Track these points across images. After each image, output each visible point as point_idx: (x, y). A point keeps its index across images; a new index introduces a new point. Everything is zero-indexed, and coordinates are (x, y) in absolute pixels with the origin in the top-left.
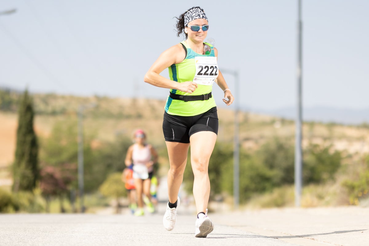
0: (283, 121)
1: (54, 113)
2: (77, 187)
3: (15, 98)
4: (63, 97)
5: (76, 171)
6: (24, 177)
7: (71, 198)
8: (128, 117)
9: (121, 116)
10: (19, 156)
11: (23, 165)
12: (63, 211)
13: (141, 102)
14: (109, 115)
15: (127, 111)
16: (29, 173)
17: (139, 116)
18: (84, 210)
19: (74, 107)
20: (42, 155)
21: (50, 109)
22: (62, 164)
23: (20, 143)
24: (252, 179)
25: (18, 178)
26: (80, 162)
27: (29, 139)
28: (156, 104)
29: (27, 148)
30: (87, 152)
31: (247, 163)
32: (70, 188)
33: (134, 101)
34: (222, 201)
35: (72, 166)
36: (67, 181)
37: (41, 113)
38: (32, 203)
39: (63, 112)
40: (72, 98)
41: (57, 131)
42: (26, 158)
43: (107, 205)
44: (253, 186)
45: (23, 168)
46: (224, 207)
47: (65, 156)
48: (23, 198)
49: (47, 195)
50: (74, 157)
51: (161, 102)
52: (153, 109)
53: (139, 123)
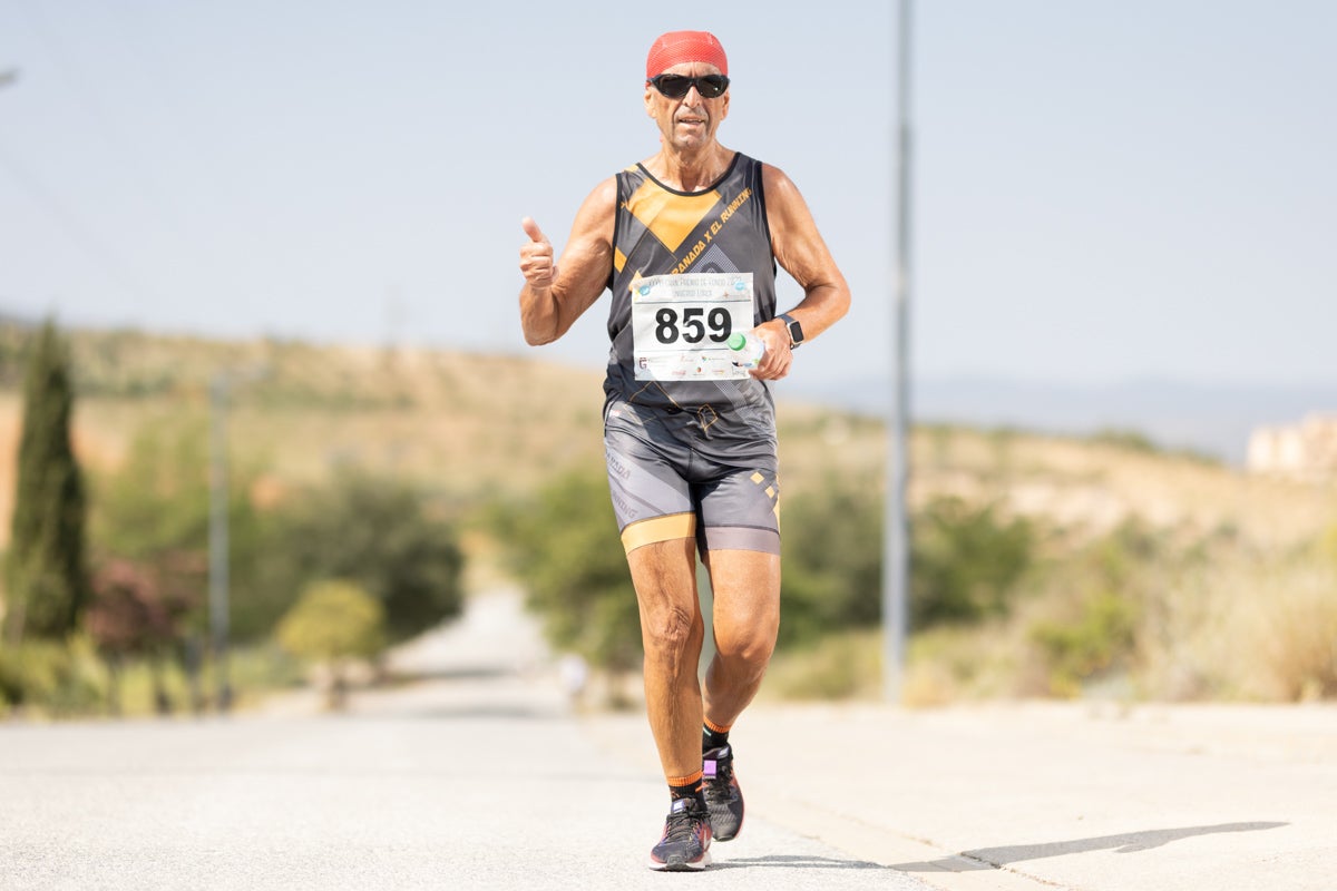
0: (857, 423)
1: (136, 391)
2: (206, 627)
3: (13, 343)
4: (166, 343)
5: (203, 577)
6: (39, 594)
7: (189, 661)
8: (369, 405)
9: (345, 401)
10: (26, 527)
11: (38, 557)
12: (163, 704)
13: (411, 359)
14: (309, 399)
15: (367, 387)
16: (56, 584)
17: (404, 402)
18: (226, 700)
19: (199, 371)
20: (98, 526)
21: (122, 377)
22: (159, 556)
23: (29, 490)
25: (22, 601)
26: (217, 551)
27: (56, 476)
28: (458, 367)
29: (50, 505)
30: (241, 516)
32: (187, 630)
33: (389, 358)
35: (193, 562)
36: (177, 609)
37: (97, 391)
38: (64, 678)
39: (165, 387)
40: (193, 345)
41: (145, 450)
42: (47, 536)
43: (299, 683)
45: (38, 569)
47: (169, 531)
48: (37, 662)
49: (113, 652)
50: (197, 535)
51: (476, 358)
52: (447, 381)
53: (404, 425)
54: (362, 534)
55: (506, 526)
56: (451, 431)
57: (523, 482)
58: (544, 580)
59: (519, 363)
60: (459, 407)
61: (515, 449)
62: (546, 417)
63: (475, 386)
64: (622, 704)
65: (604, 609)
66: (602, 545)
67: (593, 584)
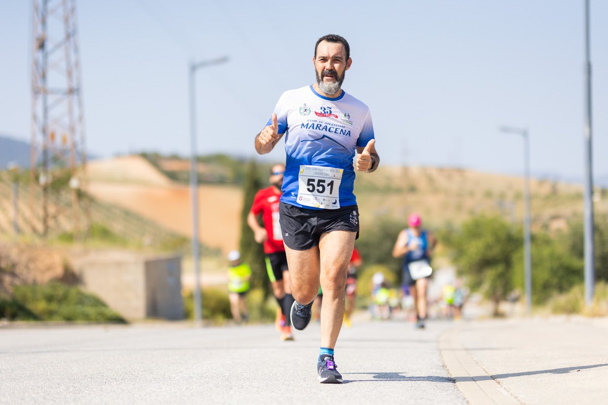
8: (398, 191)
9: (388, 189)
13: (415, 171)
14: (373, 189)
15: (397, 183)
17: (413, 189)
23: (246, 229)
24: (554, 272)
28: (435, 173)
31: (546, 251)
33: (406, 170)
34: (516, 300)
44: (555, 281)
46: (519, 308)
51: (441, 170)
52: (431, 180)
53: (411, 198)
56: (432, 201)
57: (461, 220)
58: (464, 262)
59: (460, 171)
60: (435, 190)
61: (459, 208)
62: (472, 194)
63: (442, 181)
64: (497, 315)
65: (490, 274)
66: (489, 247)
67: (485, 263)
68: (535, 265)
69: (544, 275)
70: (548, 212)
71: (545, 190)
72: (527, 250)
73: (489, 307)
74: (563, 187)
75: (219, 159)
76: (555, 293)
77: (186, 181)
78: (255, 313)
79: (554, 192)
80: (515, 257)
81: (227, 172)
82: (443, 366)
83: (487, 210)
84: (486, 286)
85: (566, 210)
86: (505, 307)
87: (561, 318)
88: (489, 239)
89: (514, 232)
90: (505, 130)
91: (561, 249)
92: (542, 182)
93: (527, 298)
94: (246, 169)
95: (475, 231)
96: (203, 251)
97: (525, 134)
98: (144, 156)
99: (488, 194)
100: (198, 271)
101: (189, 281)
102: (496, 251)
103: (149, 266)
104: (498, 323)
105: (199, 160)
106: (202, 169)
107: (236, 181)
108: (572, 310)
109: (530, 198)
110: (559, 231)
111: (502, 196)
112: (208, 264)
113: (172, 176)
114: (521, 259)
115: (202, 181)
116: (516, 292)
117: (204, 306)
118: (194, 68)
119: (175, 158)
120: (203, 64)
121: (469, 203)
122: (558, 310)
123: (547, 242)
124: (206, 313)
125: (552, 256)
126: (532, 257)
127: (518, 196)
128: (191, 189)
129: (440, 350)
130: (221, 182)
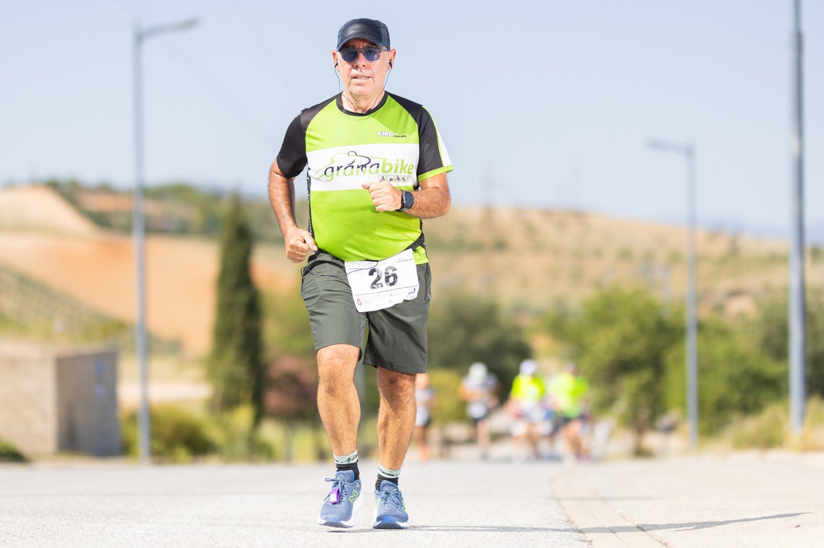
8: (476, 248)
9: (459, 245)
10: (223, 334)
11: (230, 354)
12: (321, 455)
13: (504, 214)
15: (474, 234)
17: (500, 246)
23: (225, 308)
24: (733, 382)
25: (221, 384)
27: (242, 297)
28: (536, 219)
29: (238, 318)
31: (720, 348)
33: (489, 212)
34: (670, 429)
42: (237, 339)
44: (736, 397)
46: (675, 442)
51: (548, 213)
52: (530, 230)
53: (499, 260)
54: (459, 335)
55: (558, 326)
56: (532, 264)
57: (578, 298)
58: (586, 363)
59: (579, 215)
60: (538, 247)
61: (577, 276)
62: (598, 254)
63: (549, 232)
64: (641, 453)
65: (629, 385)
66: (627, 340)
67: (621, 367)
68: (703, 370)
69: (718, 388)
70: (725, 284)
71: (720, 247)
72: (691, 345)
73: (626, 440)
74: (748, 244)
75: (179, 192)
76: (735, 417)
77: (127, 229)
78: (241, 446)
79: (734, 252)
80: (669, 358)
81: (193, 215)
82: (567, 522)
83: (624, 279)
84: (622, 406)
85: (753, 281)
86: (652, 440)
87: (751, 457)
88: (628, 327)
89: (668, 315)
90: (657, 145)
91: (747, 345)
92: (714, 235)
93: (690, 426)
94: (225, 208)
95: (603, 314)
96: (152, 346)
97: (689, 152)
98: (54, 186)
99: (626, 255)
100: (145, 378)
101: (129, 394)
102: (638, 348)
103: (64, 365)
104: (641, 465)
105: (147, 193)
106: (152, 208)
107: (208, 229)
108: (769, 441)
109: (697, 259)
110: (741, 315)
111: (649, 257)
112: (161, 366)
113: (100, 220)
114: (680, 360)
115: (152, 229)
116: (672, 416)
117: (154, 435)
118: (140, 37)
119: (105, 189)
120: (156, 31)
121: (594, 268)
122: (743, 444)
123: (723, 333)
124: (157, 445)
125: (731, 357)
126: (700, 357)
127: (675, 258)
128: (134, 242)
129: (559, 500)
130: (182, 230)
